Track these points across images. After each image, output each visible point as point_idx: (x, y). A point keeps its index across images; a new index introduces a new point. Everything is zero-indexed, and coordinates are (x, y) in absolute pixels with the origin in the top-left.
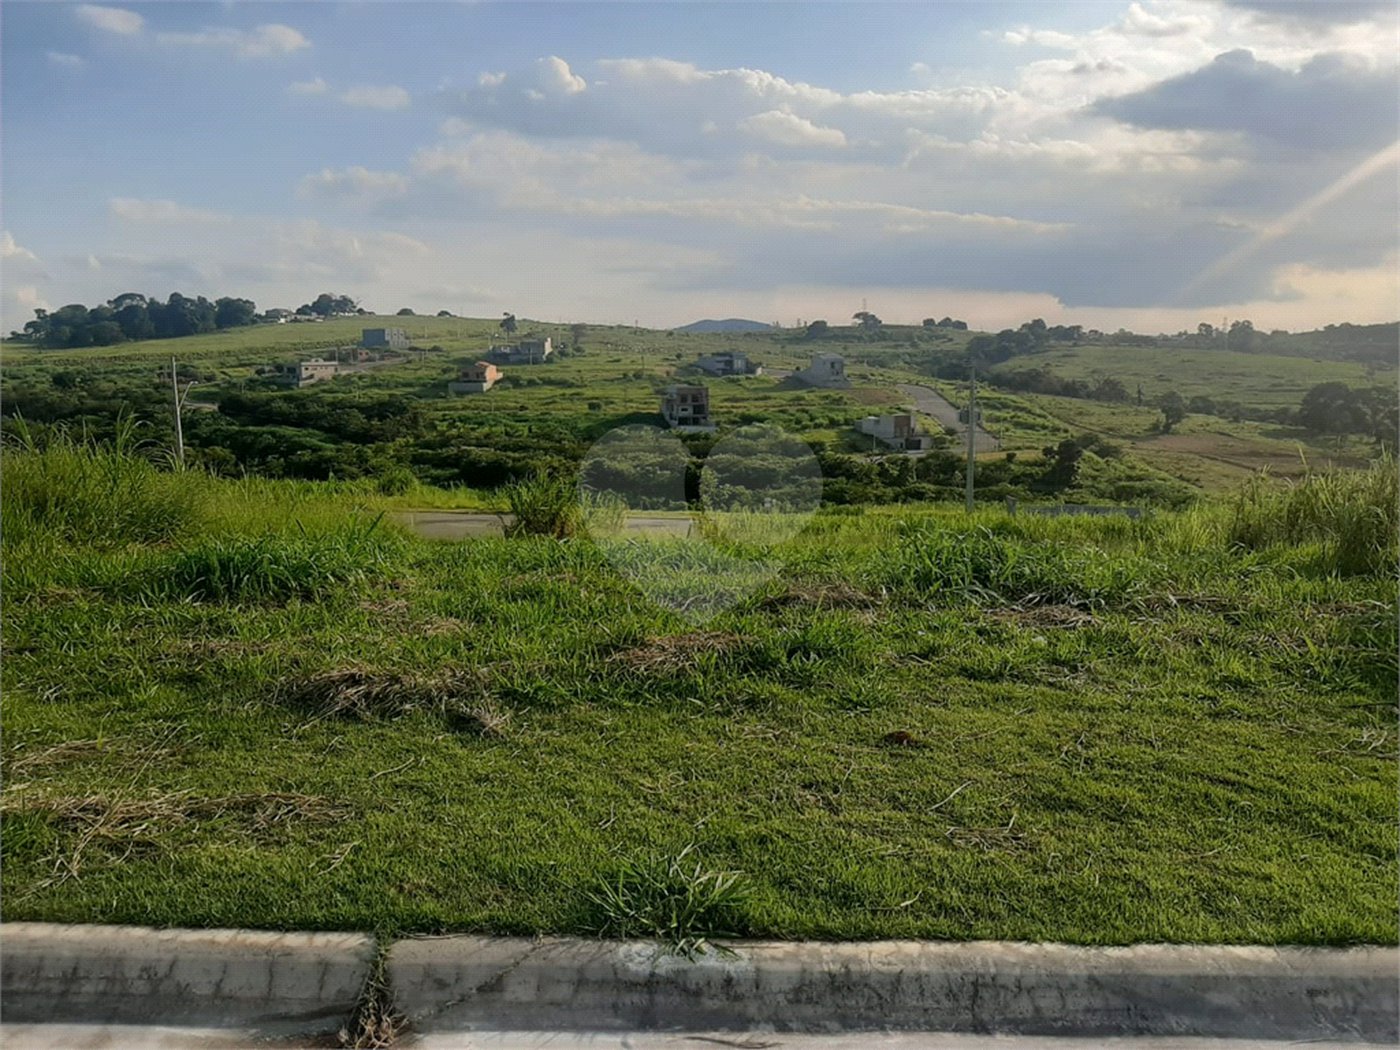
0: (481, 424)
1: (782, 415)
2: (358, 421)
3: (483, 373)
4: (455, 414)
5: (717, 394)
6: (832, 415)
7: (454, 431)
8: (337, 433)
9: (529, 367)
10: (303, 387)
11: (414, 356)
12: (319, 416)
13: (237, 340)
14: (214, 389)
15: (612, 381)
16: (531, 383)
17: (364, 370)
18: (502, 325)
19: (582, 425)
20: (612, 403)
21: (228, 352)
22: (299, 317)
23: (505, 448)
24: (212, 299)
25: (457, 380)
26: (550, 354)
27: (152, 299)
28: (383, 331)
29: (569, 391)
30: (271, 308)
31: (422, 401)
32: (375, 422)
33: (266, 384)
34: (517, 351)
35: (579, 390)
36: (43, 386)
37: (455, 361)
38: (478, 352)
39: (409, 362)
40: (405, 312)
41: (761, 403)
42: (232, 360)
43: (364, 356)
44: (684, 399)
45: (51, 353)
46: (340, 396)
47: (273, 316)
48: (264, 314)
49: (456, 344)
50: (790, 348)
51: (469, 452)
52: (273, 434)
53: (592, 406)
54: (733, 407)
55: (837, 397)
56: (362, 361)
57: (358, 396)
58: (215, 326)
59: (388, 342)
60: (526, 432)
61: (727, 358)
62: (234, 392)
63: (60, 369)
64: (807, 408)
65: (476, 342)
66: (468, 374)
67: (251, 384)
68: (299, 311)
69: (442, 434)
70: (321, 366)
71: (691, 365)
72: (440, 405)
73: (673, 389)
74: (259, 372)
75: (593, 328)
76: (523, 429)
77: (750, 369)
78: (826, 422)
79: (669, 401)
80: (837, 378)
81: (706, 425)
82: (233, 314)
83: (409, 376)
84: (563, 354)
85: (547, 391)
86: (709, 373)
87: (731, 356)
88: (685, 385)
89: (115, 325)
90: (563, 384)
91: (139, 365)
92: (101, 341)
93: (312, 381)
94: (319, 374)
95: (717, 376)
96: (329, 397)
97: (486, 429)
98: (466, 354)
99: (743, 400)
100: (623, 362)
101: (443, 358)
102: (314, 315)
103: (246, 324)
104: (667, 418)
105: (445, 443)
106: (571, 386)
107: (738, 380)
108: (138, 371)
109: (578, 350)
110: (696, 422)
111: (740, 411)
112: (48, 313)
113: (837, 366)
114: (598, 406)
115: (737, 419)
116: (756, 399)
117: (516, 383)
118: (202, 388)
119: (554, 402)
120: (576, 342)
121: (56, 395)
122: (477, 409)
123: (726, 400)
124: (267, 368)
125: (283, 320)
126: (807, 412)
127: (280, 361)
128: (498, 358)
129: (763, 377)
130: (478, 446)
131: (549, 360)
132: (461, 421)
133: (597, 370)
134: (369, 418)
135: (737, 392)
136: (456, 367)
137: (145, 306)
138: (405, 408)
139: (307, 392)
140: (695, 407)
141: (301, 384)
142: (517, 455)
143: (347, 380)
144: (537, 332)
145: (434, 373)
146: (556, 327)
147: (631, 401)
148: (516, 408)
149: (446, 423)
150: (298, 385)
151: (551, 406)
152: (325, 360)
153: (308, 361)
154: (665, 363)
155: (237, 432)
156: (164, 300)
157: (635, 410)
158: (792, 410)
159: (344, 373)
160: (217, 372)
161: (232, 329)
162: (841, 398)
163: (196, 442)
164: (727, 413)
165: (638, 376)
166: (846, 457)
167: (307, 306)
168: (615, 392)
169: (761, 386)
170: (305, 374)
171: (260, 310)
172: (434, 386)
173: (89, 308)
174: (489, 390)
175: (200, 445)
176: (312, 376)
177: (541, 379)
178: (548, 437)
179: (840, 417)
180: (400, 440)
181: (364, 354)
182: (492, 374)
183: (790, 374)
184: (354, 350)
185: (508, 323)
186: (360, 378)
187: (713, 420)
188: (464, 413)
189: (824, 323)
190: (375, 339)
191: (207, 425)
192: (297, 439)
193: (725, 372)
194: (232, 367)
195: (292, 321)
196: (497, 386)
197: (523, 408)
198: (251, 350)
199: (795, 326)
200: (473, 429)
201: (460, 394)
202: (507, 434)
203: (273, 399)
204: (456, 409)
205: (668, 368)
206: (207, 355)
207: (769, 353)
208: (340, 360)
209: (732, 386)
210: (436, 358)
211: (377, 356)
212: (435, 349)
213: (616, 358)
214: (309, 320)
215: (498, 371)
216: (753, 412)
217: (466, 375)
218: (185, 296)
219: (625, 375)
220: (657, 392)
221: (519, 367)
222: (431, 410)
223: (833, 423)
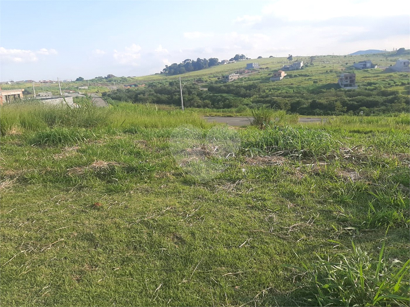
0: (279, 90)
1: (384, 82)
2: (243, 91)
3: (280, 74)
4: (271, 87)
5: (359, 75)
6: (403, 81)
7: (270, 93)
8: (237, 94)
9: (295, 71)
10: (229, 82)
11: (261, 71)
12: (233, 90)
13: (214, 70)
14: (207, 84)
15: (322, 73)
16: (295, 76)
17: (246, 76)
18: (288, 59)
19: (311, 89)
20: (322, 81)
21: (211, 73)
22: (230, 62)
23: (285, 97)
24: (207, 59)
25: (272, 77)
26: (302, 66)
27: (193, 60)
28: (252, 64)
29: (307, 78)
30: (223, 60)
31: (262, 84)
32: (248, 91)
33: (220, 82)
34: (292, 66)
35: (311, 77)
36: (167, 85)
37: (272, 71)
38: (280, 68)
39: (259, 72)
40: (260, 57)
41: (376, 78)
42: (212, 76)
43: (247, 72)
44: (346, 78)
45: (169, 77)
46: (239, 84)
47: (223, 62)
48: (221, 62)
49: (273, 66)
50: (389, 58)
51: (274, 99)
52: (221, 96)
53: (314, 82)
54: (365, 80)
55: (406, 75)
56: (246, 73)
57: (244, 83)
58: (208, 66)
59: (253, 67)
60: (292, 92)
61: (364, 63)
62: (211, 85)
63: (171, 81)
64: (393, 79)
65: (280, 64)
66: (276, 74)
67: (216, 82)
68: (230, 60)
69: (267, 93)
70: (234, 76)
71: (351, 66)
72: (267, 85)
73: (343, 75)
74: (218, 79)
75: (318, 57)
76: (291, 91)
77: (373, 66)
78: (400, 84)
79: (341, 79)
80: (406, 68)
81: (354, 86)
82: (213, 62)
83: (258, 77)
84: (307, 66)
85: (300, 78)
86: (357, 69)
87: (366, 63)
88: (347, 74)
89: (184, 68)
90: (306, 76)
91: (189, 79)
92: (181, 73)
93: (232, 80)
94: (234, 78)
95: (361, 70)
96: (236, 85)
97: (280, 92)
98: (276, 69)
99: (369, 77)
100: (327, 67)
101: (269, 70)
102: (234, 60)
103: (216, 65)
104: (340, 85)
105: (267, 96)
106: (308, 76)
107: (368, 70)
108: (189, 80)
109: (312, 64)
110: (351, 86)
111: (368, 81)
112: (168, 66)
113: (406, 64)
114: (317, 82)
115: (366, 84)
116: (374, 77)
117: (290, 76)
118: (204, 84)
119: (302, 82)
120: (311, 62)
121: (170, 88)
122: (278, 85)
123: (363, 78)
124: (220, 77)
125: (225, 63)
126: (393, 80)
127: (224, 75)
128: (285, 69)
129: (378, 69)
130: (277, 96)
131: (302, 68)
132: (273, 89)
133: (318, 71)
134: (246, 90)
135: (367, 75)
136: (272, 73)
137: (191, 62)
138: (257, 86)
139: (230, 83)
140: (350, 81)
141: (229, 81)
142: (288, 99)
143: (241, 79)
144: (299, 60)
145: (266, 75)
146: (305, 58)
147: (328, 80)
148: (290, 84)
149: (268, 90)
150: (228, 81)
151: (301, 83)
152: (236, 74)
153: (231, 74)
154: (341, 66)
155: (212, 96)
156: (195, 60)
157: (329, 83)
158: (387, 80)
159: (241, 77)
160: (208, 79)
161: (212, 67)
162: (407, 75)
163: (202, 99)
164: (363, 82)
165: (331, 71)
166: (406, 96)
167: (232, 58)
168: (323, 77)
169: (376, 72)
170: (230, 78)
171: (220, 61)
172: (266, 79)
173: (178, 64)
174: (282, 79)
175: (203, 100)
176: (232, 79)
177: (298, 75)
178: (299, 93)
179: (406, 82)
180: (255, 96)
181: (247, 71)
182: (283, 74)
183: (388, 68)
184: (244, 70)
185: (290, 58)
186: (245, 78)
187: (356, 85)
188: (274, 87)
189: (404, 48)
190: (250, 66)
191: (205, 94)
192: (227, 97)
193: (363, 68)
194: (212, 77)
195: (228, 63)
196: (285, 78)
197: (292, 84)
198: (217, 73)
199: (392, 51)
200: (276, 92)
201: (273, 81)
202: (286, 92)
203: (221, 86)
204: (271, 86)
205: (342, 68)
206: (206, 75)
207: (381, 60)
208: (240, 73)
209: (365, 72)
210: (267, 71)
211: (250, 71)
212: (267, 68)
213: (324, 66)
214: (233, 62)
215: (285, 73)
216: (372, 81)
217: (275, 75)
218: (201, 59)
219: (327, 71)
220: (338, 76)
221: (292, 71)
222: (264, 86)
223: (403, 84)
